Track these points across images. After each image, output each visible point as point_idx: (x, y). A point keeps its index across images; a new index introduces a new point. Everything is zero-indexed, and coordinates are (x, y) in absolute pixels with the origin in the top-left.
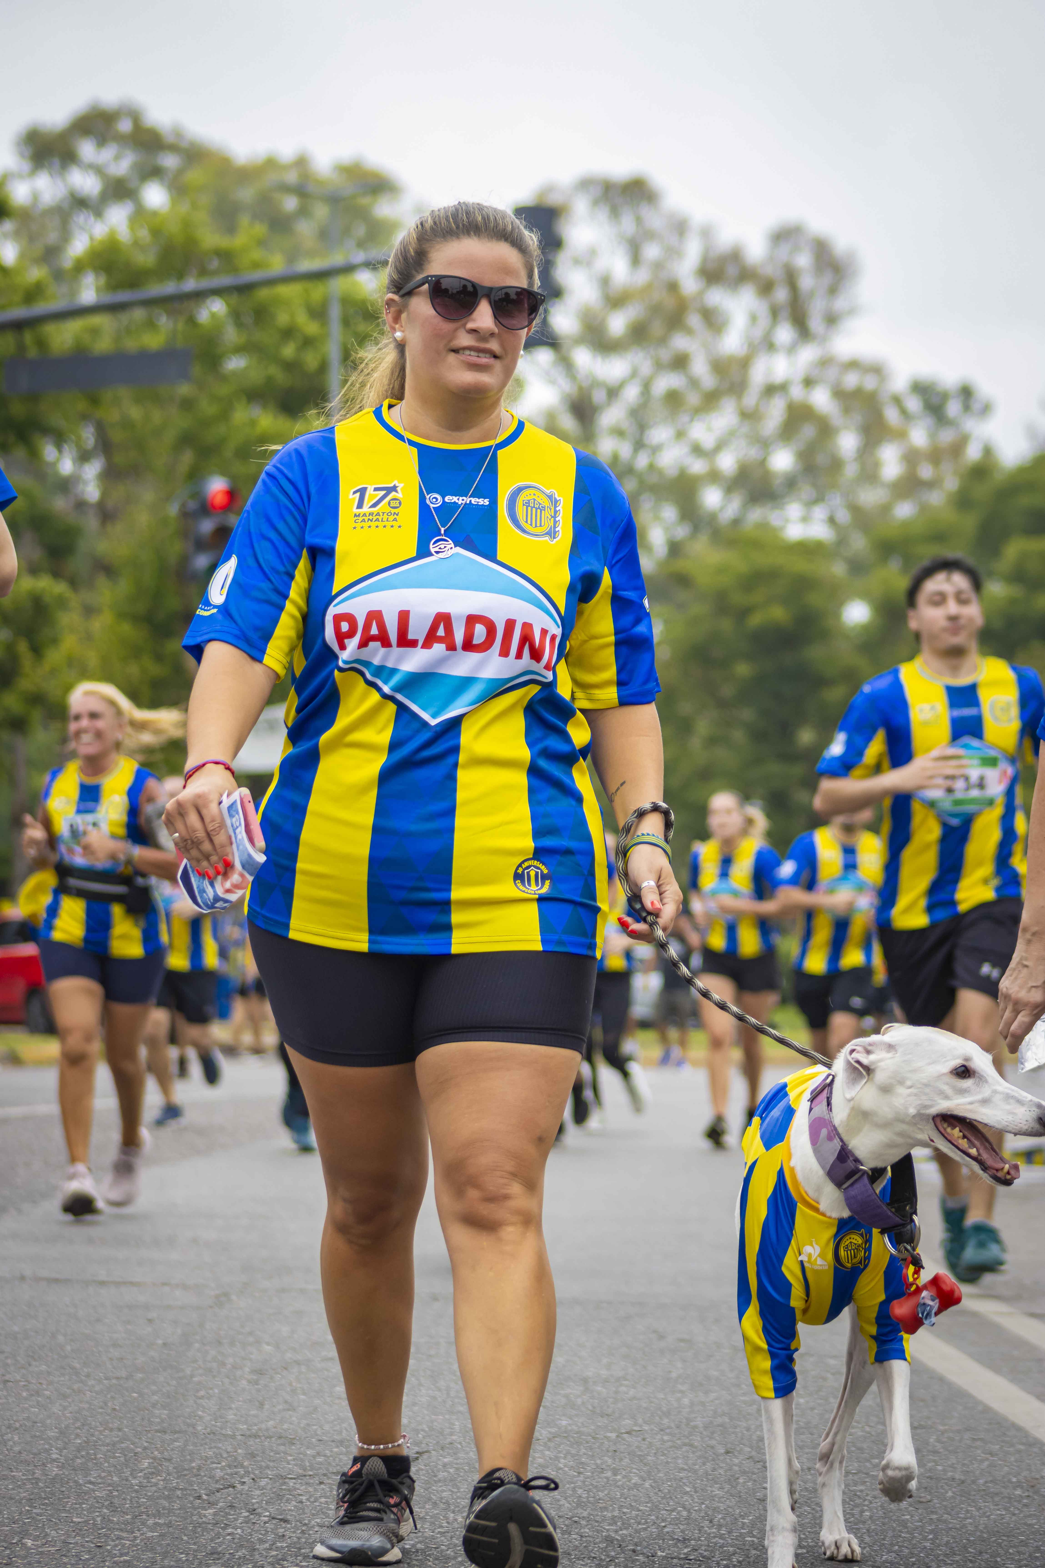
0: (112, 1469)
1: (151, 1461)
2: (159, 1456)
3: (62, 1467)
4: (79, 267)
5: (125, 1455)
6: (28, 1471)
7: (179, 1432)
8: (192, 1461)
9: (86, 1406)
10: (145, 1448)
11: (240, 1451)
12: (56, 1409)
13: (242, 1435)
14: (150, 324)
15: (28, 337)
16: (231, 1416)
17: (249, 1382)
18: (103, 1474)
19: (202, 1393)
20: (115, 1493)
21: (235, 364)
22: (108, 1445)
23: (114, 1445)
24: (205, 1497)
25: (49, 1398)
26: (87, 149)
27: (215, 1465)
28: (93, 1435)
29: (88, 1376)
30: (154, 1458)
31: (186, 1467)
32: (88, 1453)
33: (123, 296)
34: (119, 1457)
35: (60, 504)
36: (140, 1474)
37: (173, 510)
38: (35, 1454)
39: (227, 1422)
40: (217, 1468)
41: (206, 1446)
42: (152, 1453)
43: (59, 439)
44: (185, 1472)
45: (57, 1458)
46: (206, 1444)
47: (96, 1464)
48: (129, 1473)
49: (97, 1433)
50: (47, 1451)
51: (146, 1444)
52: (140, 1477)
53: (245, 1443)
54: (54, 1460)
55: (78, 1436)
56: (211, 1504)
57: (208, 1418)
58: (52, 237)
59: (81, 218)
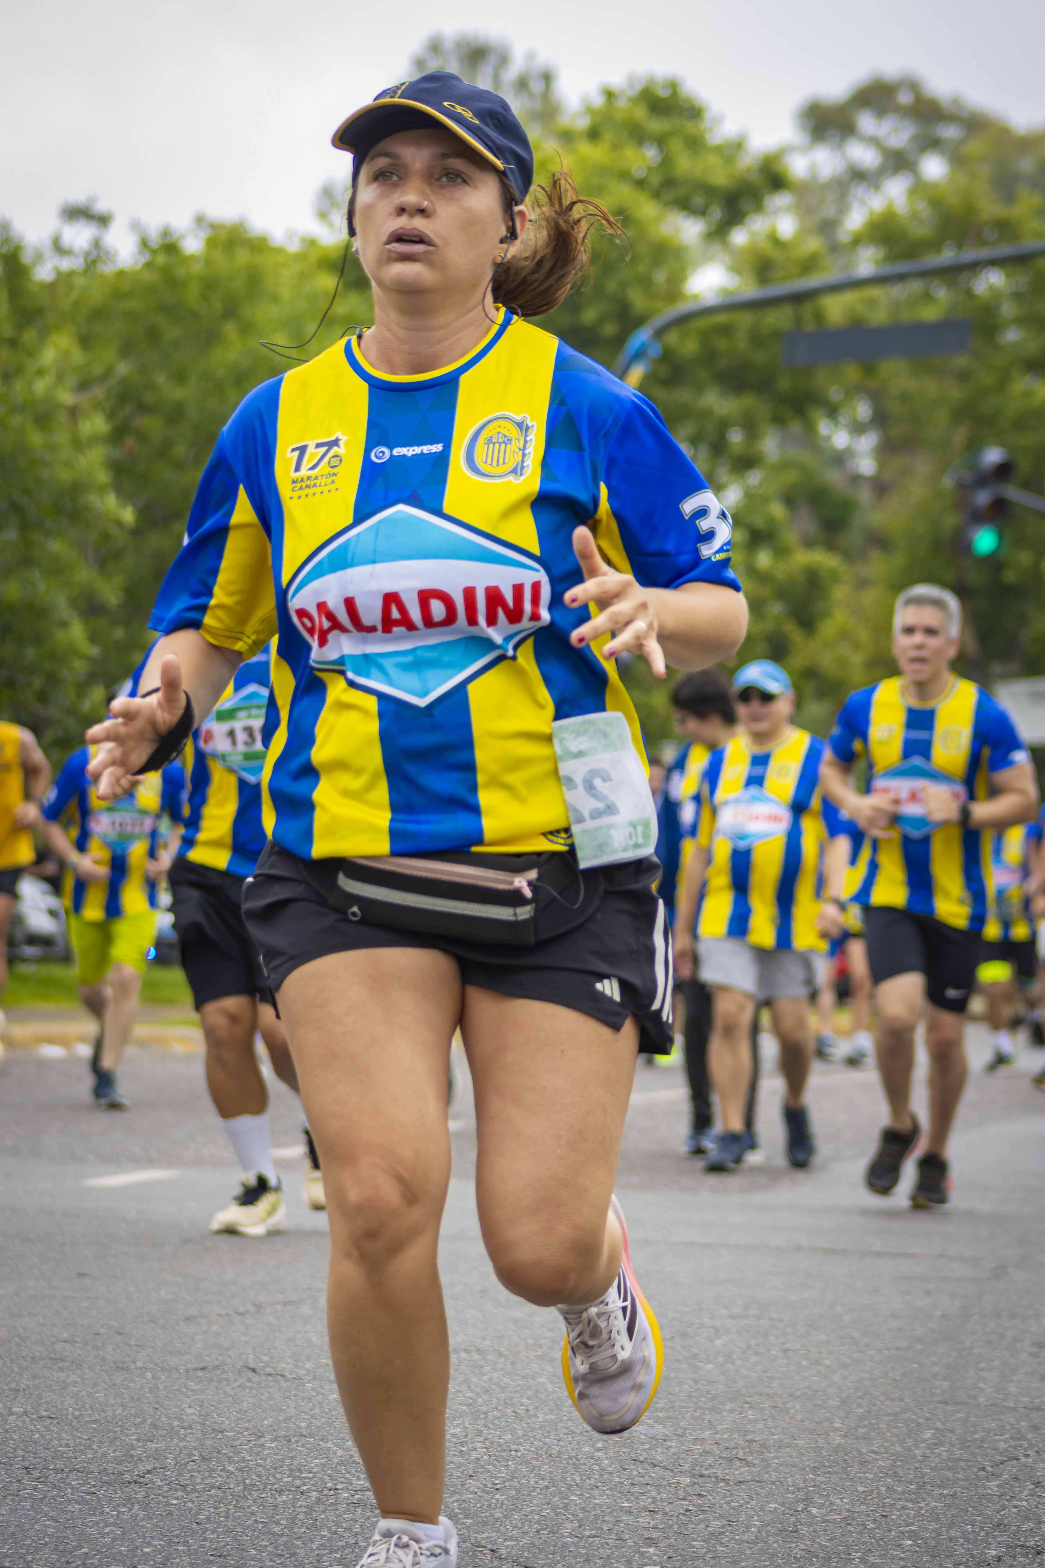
0: (894, 1439)
1: (933, 1431)
2: (942, 1427)
3: (845, 1436)
4: (857, 241)
5: (908, 1425)
6: (811, 1439)
7: (961, 1403)
8: (974, 1433)
9: (866, 1376)
10: (927, 1419)
11: (1023, 1423)
12: (837, 1378)
13: (1025, 1408)
14: (927, 297)
15: (807, 309)
16: (1013, 1389)
17: (1030, 1354)
18: (886, 1444)
19: (982, 1365)
20: (899, 1463)
21: (1012, 336)
22: (890, 1415)
23: (896, 1415)
24: (989, 1469)
25: (828, 1367)
26: (866, 122)
27: (997, 1437)
28: (874, 1405)
29: (867, 1346)
30: (937, 1429)
31: (969, 1438)
32: (870, 1423)
33: (902, 267)
34: (902, 1427)
35: (833, 477)
36: (923, 1445)
37: (948, 483)
38: (817, 1423)
39: (1009, 1394)
40: (1000, 1440)
41: (989, 1418)
42: (935, 1424)
43: (833, 412)
44: (968, 1444)
45: (840, 1427)
46: (988, 1416)
47: (878, 1433)
48: (912, 1443)
49: (878, 1403)
50: (830, 1420)
51: (928, 1415)
52: (923, 1447)
53: (1028, 1416)
54: (837, 1429)
55: (859, 1406)
56: (996, 1476)
57: (990, 1390)
58: (829, 211)
59: (859, 191)
